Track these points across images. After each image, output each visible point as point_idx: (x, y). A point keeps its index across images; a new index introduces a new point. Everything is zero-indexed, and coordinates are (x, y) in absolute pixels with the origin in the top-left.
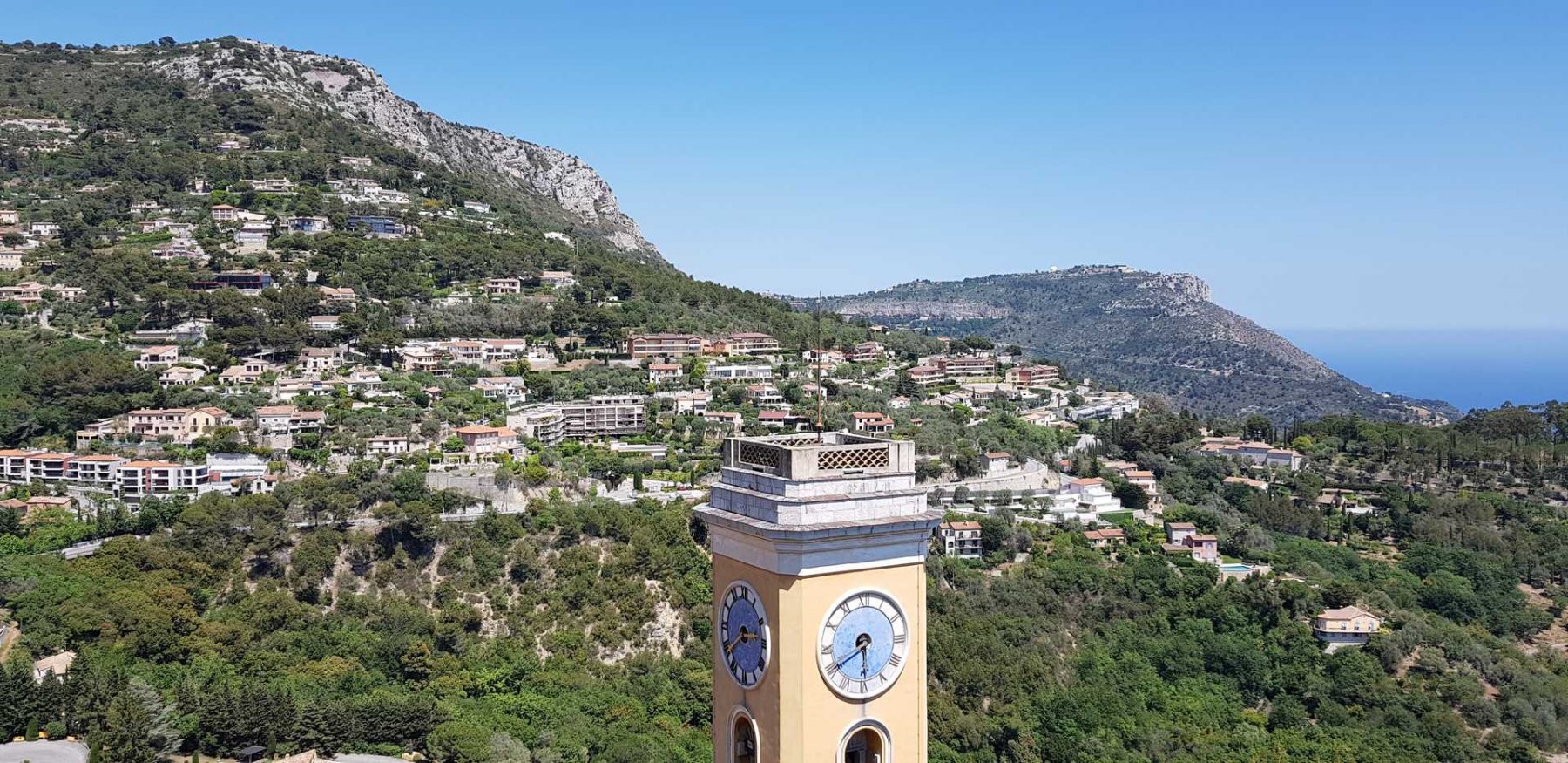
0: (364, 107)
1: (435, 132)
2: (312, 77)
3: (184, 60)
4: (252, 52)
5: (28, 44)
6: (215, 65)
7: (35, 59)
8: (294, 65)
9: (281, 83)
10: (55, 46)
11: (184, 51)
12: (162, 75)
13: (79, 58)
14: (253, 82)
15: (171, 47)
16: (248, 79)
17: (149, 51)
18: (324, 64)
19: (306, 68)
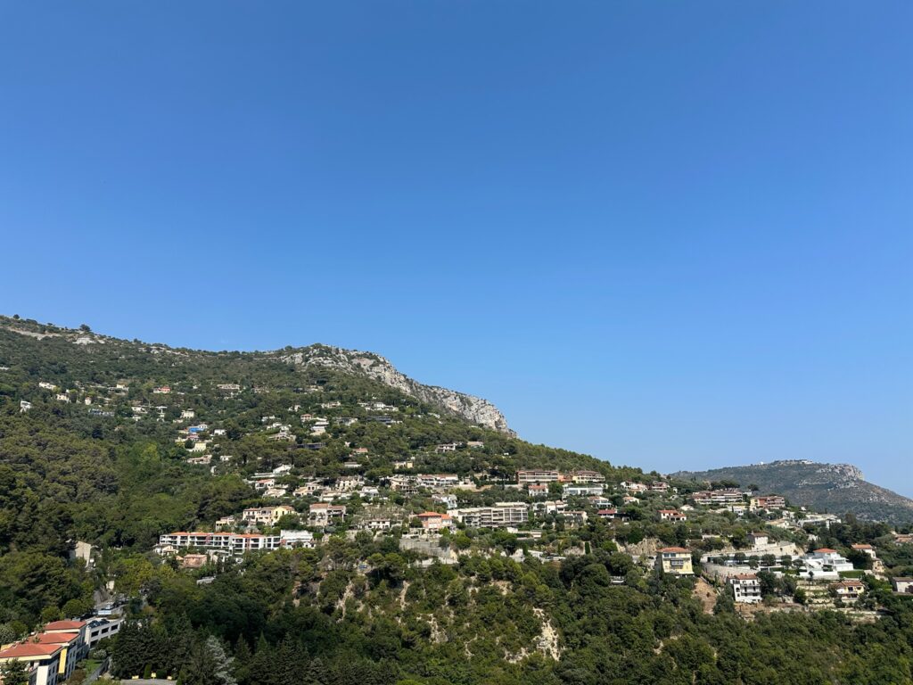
0: (380, 374)
1: (414, 388)
2: (355, 361)
3: (296, 355)
4: (328, 350)
5: (225, 352)
6: (310, 356)
7: (227, 358)
8: (348, 356)
9: (340, 363)
10: (237, 352)
11: (297, 351)
12: (285, 362)
13: (247, 357)
14: (328, 363)
15: (291, 350)
16: (325, 362)
17: (280, 353)
18: (361, 356)
19: (353, 357)
